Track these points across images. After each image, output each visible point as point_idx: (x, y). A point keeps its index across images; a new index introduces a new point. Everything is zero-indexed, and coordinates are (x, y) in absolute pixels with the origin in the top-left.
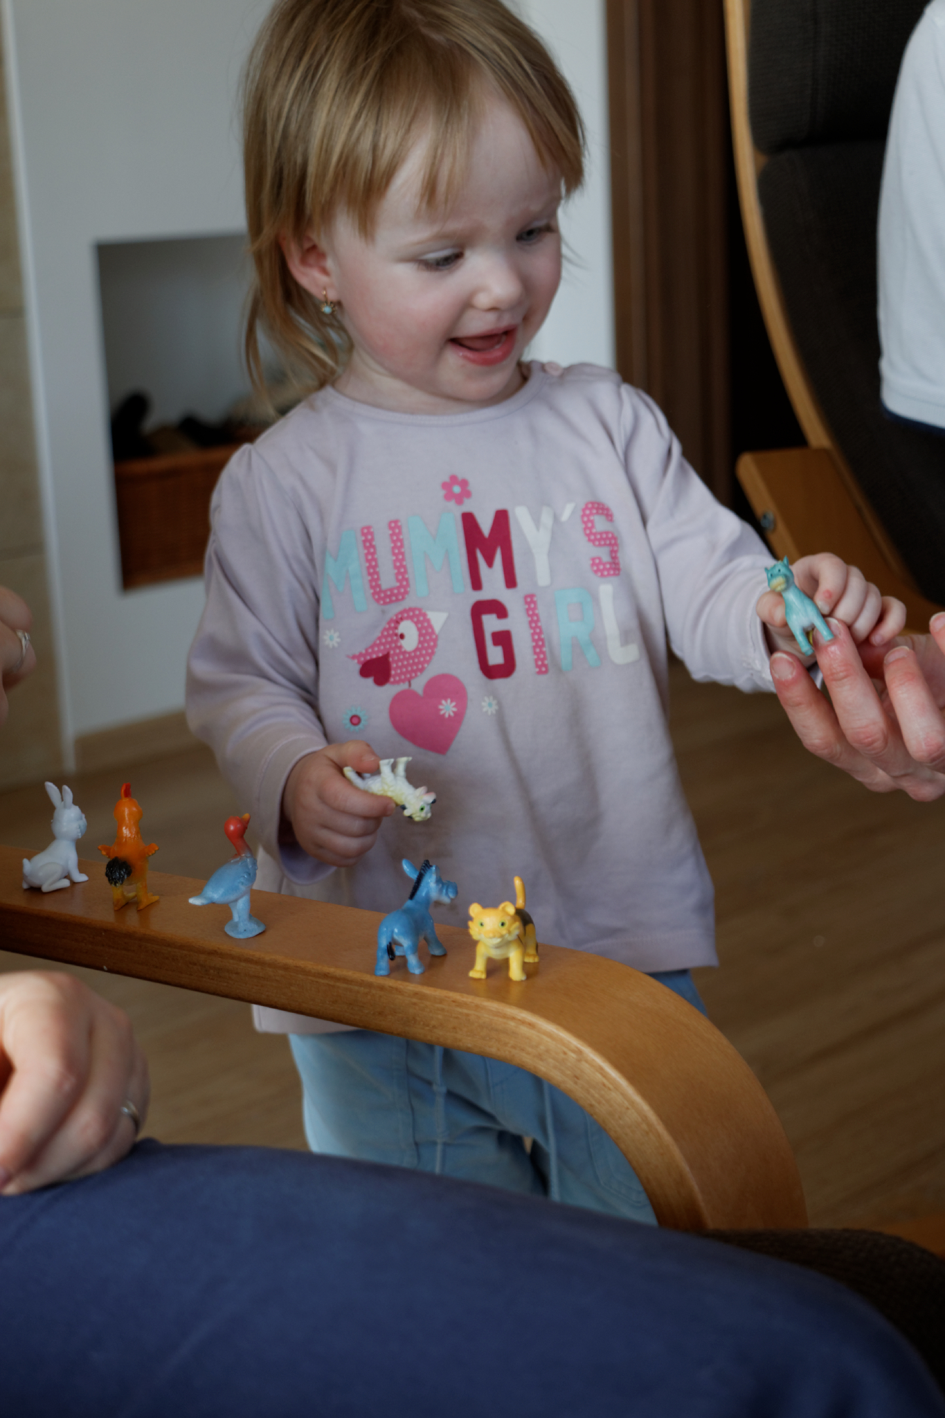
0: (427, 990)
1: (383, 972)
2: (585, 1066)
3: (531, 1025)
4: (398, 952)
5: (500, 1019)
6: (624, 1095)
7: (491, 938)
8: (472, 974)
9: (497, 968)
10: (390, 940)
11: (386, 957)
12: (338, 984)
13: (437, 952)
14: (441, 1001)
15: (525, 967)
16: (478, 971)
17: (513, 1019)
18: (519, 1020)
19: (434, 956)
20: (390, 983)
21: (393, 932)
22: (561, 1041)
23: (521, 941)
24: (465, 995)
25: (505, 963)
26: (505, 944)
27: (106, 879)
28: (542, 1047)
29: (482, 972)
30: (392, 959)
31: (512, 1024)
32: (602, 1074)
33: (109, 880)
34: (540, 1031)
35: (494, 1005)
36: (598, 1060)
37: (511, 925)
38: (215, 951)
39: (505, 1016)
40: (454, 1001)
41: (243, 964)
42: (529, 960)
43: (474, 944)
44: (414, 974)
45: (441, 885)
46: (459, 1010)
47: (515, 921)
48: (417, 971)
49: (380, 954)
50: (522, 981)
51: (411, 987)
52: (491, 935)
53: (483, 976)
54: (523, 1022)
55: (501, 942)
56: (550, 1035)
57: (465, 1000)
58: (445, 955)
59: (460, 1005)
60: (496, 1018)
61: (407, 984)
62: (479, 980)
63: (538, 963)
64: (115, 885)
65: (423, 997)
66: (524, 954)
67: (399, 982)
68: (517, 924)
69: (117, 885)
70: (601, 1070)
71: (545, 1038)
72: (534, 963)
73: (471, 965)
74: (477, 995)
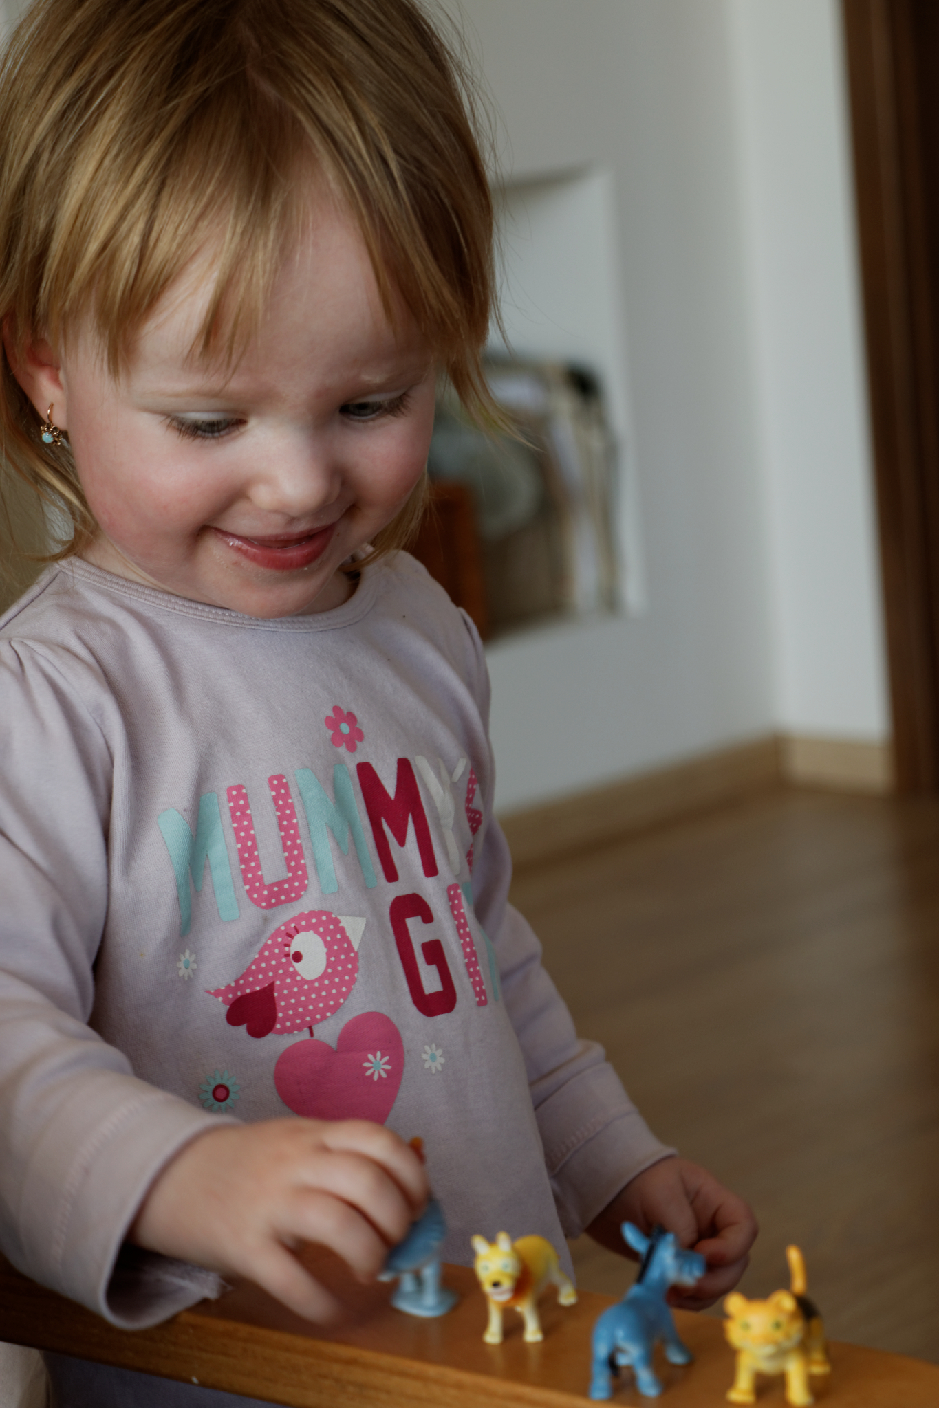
1: (602, 1394)
4: (622, 1362)
7: (759, 1345)
8: (734, 1396)
10: (612, 1348)
11: (606, 1371)
13: (679, 1359)
16: (742, 1391)
19: (675, 1366)
21: (614, 1335)
29: (749, 1394)
30: (615, 1375)
37: (789, 1325)
42: (816, 1371)
44: (646, 1397)
45: (681, 1260)
47: (795, 1318)
48: (651, 1393)
49: (597, 1369)
52: (760, 1341)
53: (751, 1400)
55: (774, 1351)
62: (744, 1404)
66: (810, 1364)
68: (798, 1323)
72: (823, 1376)
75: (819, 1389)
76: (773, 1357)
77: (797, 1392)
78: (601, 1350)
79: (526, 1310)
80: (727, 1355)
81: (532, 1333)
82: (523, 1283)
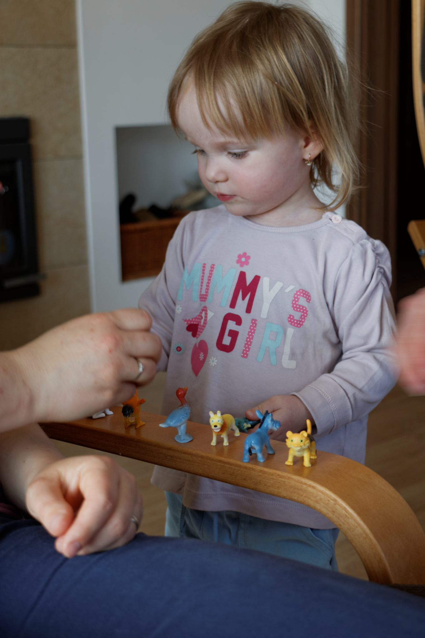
0: (266, 470)
1: (246, 461)
2: (338, 507)
3: (314, 487)
4: (253, 452)
5: (300, 484)
6: (355, 520)
7: (296, 447)
8: (287, 463)
9: (298, 460)
10: (250, 446)
11: (248, 454)
12: (226, 465)
13: (271, 452)
14: (273, 475)
15: (311, 460)
16: (289, 462)
17: (305, 484)
18: (308, 485)
19: (269, 454)
20: (250, 465)
21: (251, 442)
22: (327, 495)
23: (309, 449)
24: (284, 472)
25: (302, 458)
26: (302, 450)
27: (122, 414)
28: (318, 498)
29: (291, 462)
30: (251, 455)
31: (305, 486)
32: (345, 511)
33: (124, 414)
34: (317, 490)
35: (297, 478)
36: (344, 504)
37: (305, 441)
38: (170, 448)
39: (301, 483)
40: (278, 475)
41: (183, 454)
42: (313, 457)
43: (288, 449)
44: (260, 462)
45: (273, 422)
46: (281, 479)
47: (307, 440)
48: (262, 461)
49: (245, 452)
50: (309, 467)
51: (259, 468)
52: (296, 446)
53: (292, 464)
54: (310, 486)
55: (300, 449)
56: (322, 492)
57: (283, 474)
58: (274, 454)
59: (281, 477)
60: (297, 483)
61: (257, 466)
62: (290, 466)
63: (316, 459)
64: (126, 416)
65: (264, 473)
66: (311, 455)
67: (254, 465)
68: (308, 441)
69: (127, 417)
70: (345, 509)
71: (320, 493)
72: (315, 459)
73: (286, 459)
74: (289, 473)
75: (313, 463)
76: (299, 451)
77: (307, 463)
78: (247, 447)
79: (224, 436)
80: (287, 450)
81: (226, 443)
82: (224, 427)
